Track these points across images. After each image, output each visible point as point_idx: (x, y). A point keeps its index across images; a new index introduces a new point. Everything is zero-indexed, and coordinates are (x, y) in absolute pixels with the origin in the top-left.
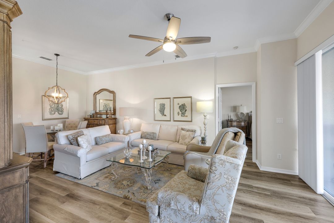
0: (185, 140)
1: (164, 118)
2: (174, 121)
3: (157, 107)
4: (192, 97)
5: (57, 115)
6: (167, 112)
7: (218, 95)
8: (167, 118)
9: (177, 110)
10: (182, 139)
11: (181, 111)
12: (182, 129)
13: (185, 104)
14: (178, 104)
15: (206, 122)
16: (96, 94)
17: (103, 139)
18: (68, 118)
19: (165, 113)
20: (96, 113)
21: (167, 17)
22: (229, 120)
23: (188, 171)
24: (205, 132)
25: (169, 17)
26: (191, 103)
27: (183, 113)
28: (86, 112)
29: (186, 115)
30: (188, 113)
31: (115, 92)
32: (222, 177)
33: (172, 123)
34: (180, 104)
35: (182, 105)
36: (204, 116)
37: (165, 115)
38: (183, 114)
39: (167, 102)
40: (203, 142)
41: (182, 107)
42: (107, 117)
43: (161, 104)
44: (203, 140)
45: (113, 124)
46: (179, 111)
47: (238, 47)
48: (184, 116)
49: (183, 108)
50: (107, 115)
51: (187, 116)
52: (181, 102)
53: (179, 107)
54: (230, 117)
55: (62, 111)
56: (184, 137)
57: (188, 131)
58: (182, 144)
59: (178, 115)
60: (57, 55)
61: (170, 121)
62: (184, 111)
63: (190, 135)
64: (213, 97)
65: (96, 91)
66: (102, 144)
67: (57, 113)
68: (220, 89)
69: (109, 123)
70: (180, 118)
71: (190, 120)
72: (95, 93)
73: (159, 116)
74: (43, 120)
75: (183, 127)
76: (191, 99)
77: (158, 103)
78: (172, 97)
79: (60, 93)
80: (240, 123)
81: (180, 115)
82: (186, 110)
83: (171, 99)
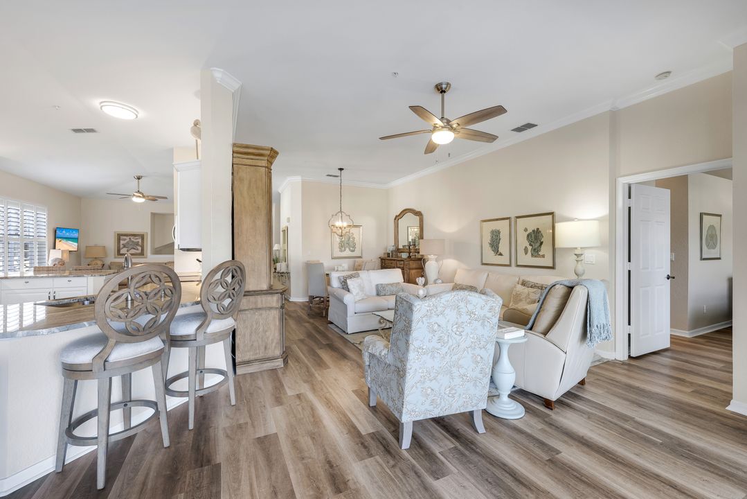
0: (518, 303)
1: (498, 260)
2: (518, 266)
3: (487, 239)
4: (555, 214)
5: (347, 253)
6: (504, 247)
8: (504, 260)
9: (523, 242)
11: (530, 245)
12: (524, 283)
13: (540, 230)
14: (526, 230)
15: (580, 268)
16: (397, 218)
17: (387, 289)
18: (360, 257)
19: (500, 250)
20: (398, 249)
21: (438, 90)
25: (442, 88)
27: (535, 249)
28: (386, 249)
29: (541, 253)
30: (546, 250)
31: (423, 212)
33: (514, 269)
34: (530, 231)
35: (534, 231)
36: (577, 255)
37: (501, 254)
38: (536, 252)
39: (503, 227)
41: (533, 236)
42: (409, 257)
43: (493, 232)
45: (416, 269)
46: (527, 244)
47: (669, 72)
48: (538, 256)
49: (535, 238)
50: (410, 253)
51: (543, 256)
52: (532, 224)
53: (528, 236)
55: (354, 247)
57: (530, 287)
59: (526, 254)
60: (341, 169)
61: (510, 265)
62: (538, 244)
63: (529, 294)
65: (398, 214)
66: (385, 295)
67: (347, 249)
69: (411, 267)
70: (528, 259)
71: (551, 265)
72: (396, 216)
73: (490, 256)
74: (332, 259)
75: (528, 278)
76: (553, 217)
77: (487, 230)
78: (513, 216)
79: (342, 221)
81: (529, 253)
82: (542, 243)
83: (513, 220)
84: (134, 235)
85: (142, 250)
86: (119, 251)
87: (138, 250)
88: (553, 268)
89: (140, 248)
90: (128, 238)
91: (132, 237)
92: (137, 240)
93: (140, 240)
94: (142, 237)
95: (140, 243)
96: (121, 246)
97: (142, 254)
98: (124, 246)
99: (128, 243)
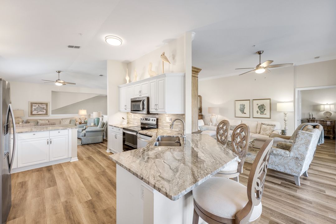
0: (266, 132)
1: (244, 115)
2: (254, 118)
3: (238, 107)
4: (271, 99)
6: (247, 110)
7: (298, 97)
8: (248, 115)
9: (256, 109)
10: (263, 130)
11: (260, 110)
12: (263, 124)
13: (264, 105)
14: (257, 105)
15: (286, 118)
19: (245, 112)
22: (310, 118)
23: (277, 145)
24: (285, 127)
26: (270, 104)
27: (262, 112)
29: (264, 113)
30: (267, 112)
31: (202, 96)
32: (303, 139)
33: (251, 119)
34: (259, 105)
35: (261, 105)
36: (285, 114)
37: (245, 113)
38: (262, 113)
39: (246, 103)
40: (284, 133)
41: (261, 107)
43: (241, 105)
44: (283, 132)
45: (200, 119)
46: (258, 110)
47: (319, 57)
48: (263, 114)
51: (266, 114)
52: (260, 103)
53: (259, 107)
54: (311, 115)
56: (265, 130)
57: (268, 125)
58: (263, 134)
59: (257, 113)
61: (249, 118)
62: (263, 110)
63: (270, 128)
64: (292, 99)
68: (299, 92)
70: (259, 115)
71: (269, 117)
73: (239, 114)
75: (263, 122)
76: (270, 101)
77: (238, 104)
78: (251, 99)
80: (325, 122)
81: (259, 113)
82: (265, 109)
83: (251, 101)
84: (42, 104)
85: (47, 112)
86: (31, 112)
87: (44, 112)
88: (270, 118)
89: (45, 111)
90: (37, 105)
91: (40, 105)
92: (43, 106)
93: (45, 106)
94: (47, 104)
95: (45, 108)
96: (33, 110)
97: (46, 114)
98: (35, 110)
99: (37, 108)
